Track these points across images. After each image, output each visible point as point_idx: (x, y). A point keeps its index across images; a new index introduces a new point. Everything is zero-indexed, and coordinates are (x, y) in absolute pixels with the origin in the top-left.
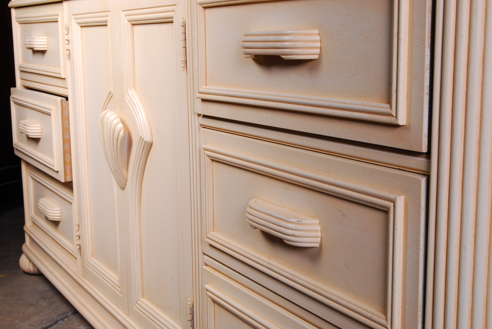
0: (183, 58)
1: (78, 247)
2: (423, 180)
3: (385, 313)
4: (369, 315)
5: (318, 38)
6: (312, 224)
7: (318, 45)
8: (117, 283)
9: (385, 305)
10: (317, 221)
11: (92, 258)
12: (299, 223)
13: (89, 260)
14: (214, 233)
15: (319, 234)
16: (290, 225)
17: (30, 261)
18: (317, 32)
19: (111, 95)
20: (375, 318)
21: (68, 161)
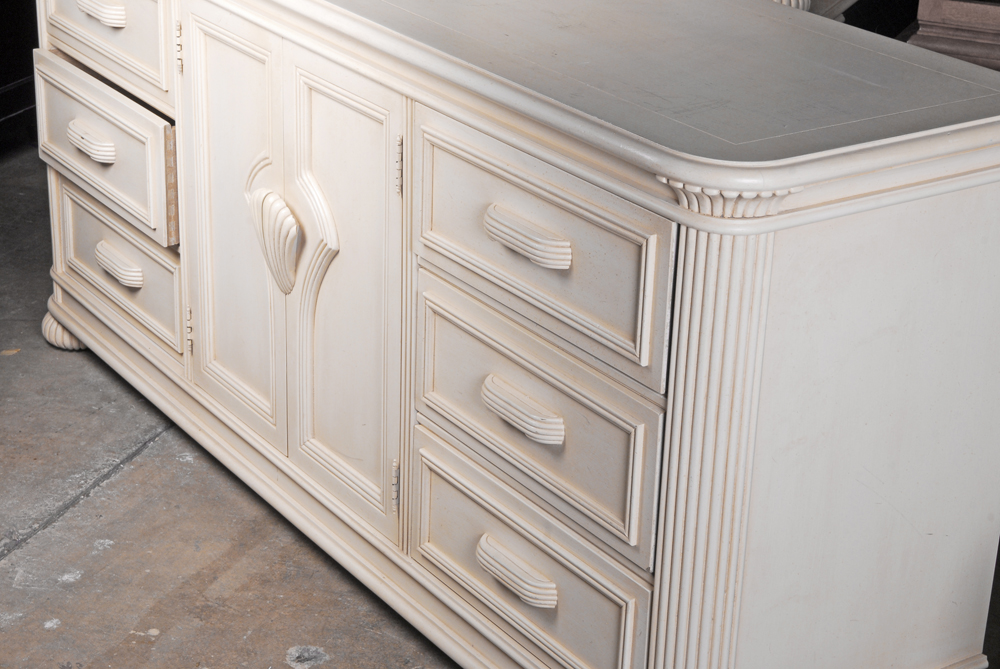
0: (398, 182)
1: (190, 343)
2: (661, 417)
3: (624, 521)
4: (609, 521)
5: (569, 250)
6: (556, 423)
7: (570, 257)
8: (269, 412)
9: (623, 513)
10: (561, 420)
11: (214, 362)
12: (542, 421)
13: (210, 365)
14: (434, 394)
15: (563, 433)
16: (533, 422)
17: (65, 328)
18: (568, 244)
19: (267, 161)
20: (614, 524)
21: (173, 215)
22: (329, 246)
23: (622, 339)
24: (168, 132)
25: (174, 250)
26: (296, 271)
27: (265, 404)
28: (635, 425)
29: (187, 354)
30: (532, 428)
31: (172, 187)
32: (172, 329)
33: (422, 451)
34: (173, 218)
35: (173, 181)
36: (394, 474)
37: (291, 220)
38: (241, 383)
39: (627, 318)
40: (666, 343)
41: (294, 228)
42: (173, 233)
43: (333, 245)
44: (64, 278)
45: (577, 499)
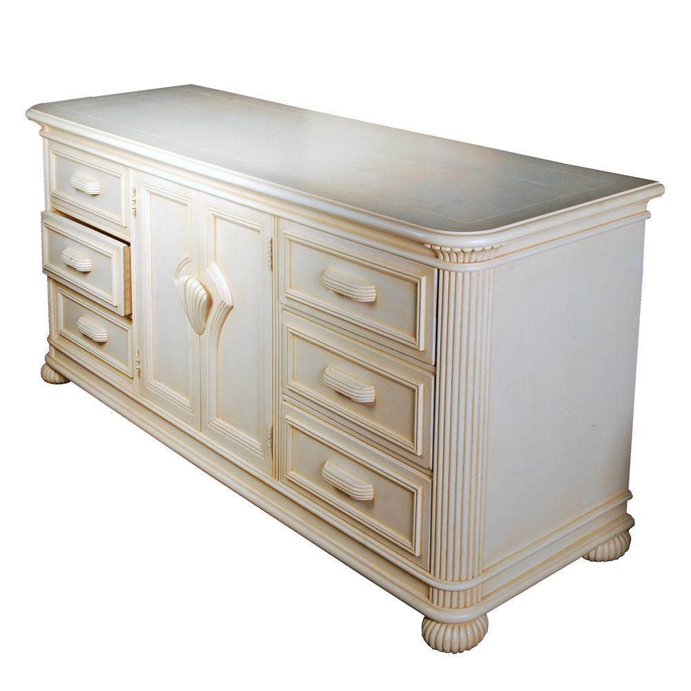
0: (270, 263)
1: (138, 371)
2: (433, 378)
3: (413, 442)
4: (404, 443)
5: (374, 291)
6: (370, 390)
7: (375, 294)
8: (188, 405)
9: (413, 438)
10: (373, 388)
11: (153, 380)
12: (361, 390)
13: (151, 383)
14: (294, 382)
15: (374, 395)
16: (355, 391)
17: (56, 371)
18: (374, 287)
19: (188, 260)
20: (407, 444)
21: (128, 297)
22: (227, 304)
23: (408, 337)
24: (126, 250)
25: (128, 317)
26: (206, 321)
27: (186, 401)
28: (417, 385)
29: (136, 377)
30: (355, 395)
31: (128, 282)
32: (127, 364)
33: (287, 417)
34: (128, 299)
35: (128, 277)
36: (269, 433)
37: (203, 291)
38: (171, 391)
39: (411, 324)
40: (434, 336)
41: (206, 296)
42: (128, 307)
43: (229, 303)
44: (57, 341)
45: (384, 432)
